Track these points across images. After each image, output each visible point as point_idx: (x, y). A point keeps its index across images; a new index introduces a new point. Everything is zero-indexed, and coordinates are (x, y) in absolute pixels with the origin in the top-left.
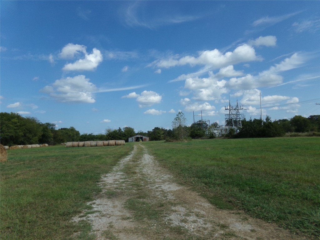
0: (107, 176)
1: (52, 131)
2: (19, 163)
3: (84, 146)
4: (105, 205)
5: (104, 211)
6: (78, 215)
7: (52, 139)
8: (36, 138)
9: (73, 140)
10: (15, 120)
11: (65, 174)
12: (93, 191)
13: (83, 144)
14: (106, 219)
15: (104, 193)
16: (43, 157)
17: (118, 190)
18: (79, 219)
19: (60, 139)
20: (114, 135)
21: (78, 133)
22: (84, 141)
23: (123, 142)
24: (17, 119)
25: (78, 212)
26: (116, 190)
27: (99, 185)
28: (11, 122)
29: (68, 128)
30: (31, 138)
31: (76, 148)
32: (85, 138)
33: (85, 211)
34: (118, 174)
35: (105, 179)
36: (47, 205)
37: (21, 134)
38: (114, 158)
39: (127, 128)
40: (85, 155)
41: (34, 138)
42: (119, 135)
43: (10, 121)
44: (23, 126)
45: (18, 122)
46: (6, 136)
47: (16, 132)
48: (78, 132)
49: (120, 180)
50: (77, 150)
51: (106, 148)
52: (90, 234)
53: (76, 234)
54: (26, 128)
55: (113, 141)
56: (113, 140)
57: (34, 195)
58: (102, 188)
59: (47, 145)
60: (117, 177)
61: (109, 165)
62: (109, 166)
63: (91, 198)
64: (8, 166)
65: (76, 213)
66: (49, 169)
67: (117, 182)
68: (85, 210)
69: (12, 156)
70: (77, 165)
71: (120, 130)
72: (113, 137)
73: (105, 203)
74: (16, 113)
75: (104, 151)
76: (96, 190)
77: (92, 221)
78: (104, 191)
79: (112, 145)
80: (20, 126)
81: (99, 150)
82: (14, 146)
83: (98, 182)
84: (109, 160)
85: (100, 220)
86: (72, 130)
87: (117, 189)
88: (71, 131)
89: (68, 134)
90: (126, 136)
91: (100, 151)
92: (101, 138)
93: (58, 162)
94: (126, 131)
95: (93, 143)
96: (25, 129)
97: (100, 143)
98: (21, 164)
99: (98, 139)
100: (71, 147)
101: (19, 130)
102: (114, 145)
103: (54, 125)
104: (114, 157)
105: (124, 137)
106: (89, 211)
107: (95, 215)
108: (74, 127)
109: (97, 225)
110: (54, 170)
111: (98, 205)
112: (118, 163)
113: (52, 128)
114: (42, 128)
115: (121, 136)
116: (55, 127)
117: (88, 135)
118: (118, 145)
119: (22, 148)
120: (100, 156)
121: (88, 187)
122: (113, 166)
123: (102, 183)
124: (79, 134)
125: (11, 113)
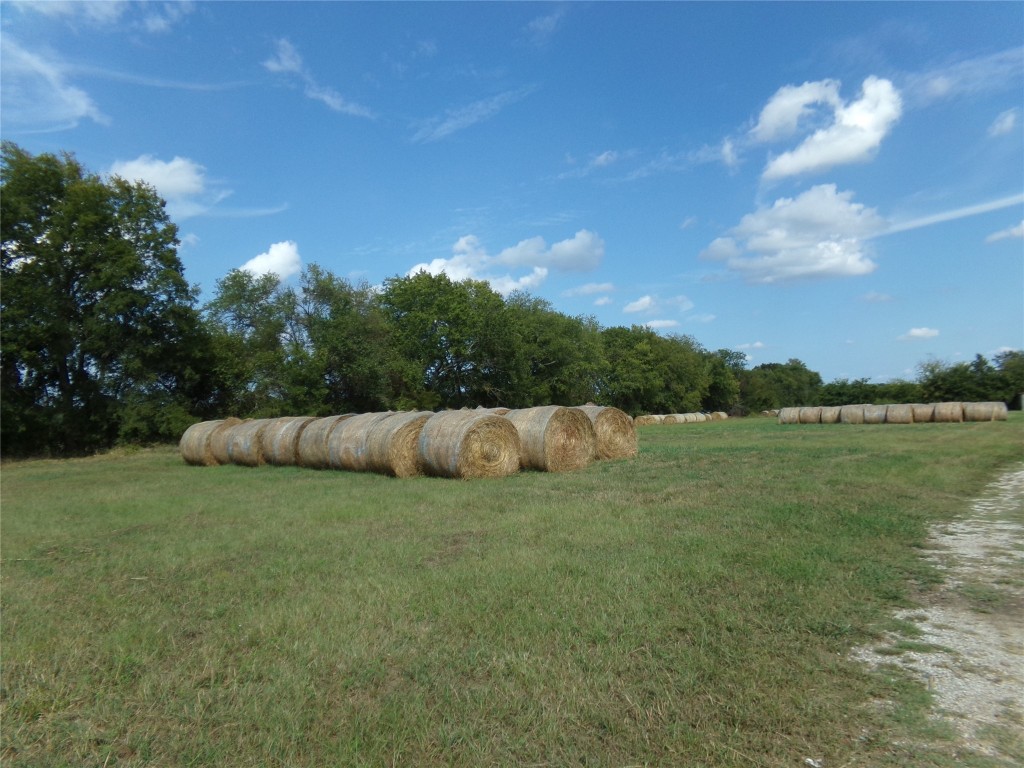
0: (950, 528)
1: (736, 374)
2: (667, 464)
3: (838, 420)
4: (967, 632)
5: (969, 654)
6: (872, 643)
7: (736, 396)
8: (695, 396)
9: (799, 402)
10: (643, 346)
11: (798, 505)
12: (906, 574)
13: (837, 413)
14: (986, 686)
15: (954, 591)
16: (721, 449)
17: (1011, 588)
18: (879, 657)
19: (759, 399)
20: (955, 383)
21: (814, 379)
22: (838, 404)
23: (998, 408)
24: (647, 344)
25: (871, 635)
26: (1003, 587)
27: (929, 559)
28: (634, 352)
29: (783, 363)
30: (682, 395)
31: (814, 427)
32: (839, 394)
33: (893, 637)
34: (998, 527)
35: (947, 540)
36: (768, 592)
37: (659, 382)
38: (968, 467)
39: (1012, 355)
40: (852, 451)
41: (690, 395)
42: (979, 385)
43: (632, 348)
44: (662, 360)
45: (651, 352)
46: (624, 390)
47: (646, 378)
48: (817, 374)
49: (1012, 552)
50: (818, 433)
51: (926, 429)
52: (930, 718)
53: (879, 702)
54: (668, 366)
55: (951, 404)
56: (952, 400)
57: (724, 555)
58: (941, 571)
59: (723, 415)
60: (999, 539)
61: (951, 493)
62: (954, 496)
63: (906, 597)
64: (642, 471)
65: (862, 635)
66: (748, 486)
67: (1003, 559)
68: (893, 633)
69: (646, 444)
70: (832, 483)
71: (980, 362)
72: (948, 391)
73: (966, 627)
74: (644, 327)
75: (917, 441)
76: (920, 573)
77: (928, 676)
78: (951, 584)
79: (947, 421)
80: (657, 361)
81: (901, 437)
82: (645, 417)
83: (919, 546)
84: (948, 475)
85: (959, 682)
86: (796, 368)
87: (1007, 583)
88: (791, 373)
89: (784, 382)
90: (1008, 385)
91: (904, 440)
92: (900, 393)
93: (767, 468)
94: (1006, 368)
95: (874, 411)
96: (667, 369)
97: (900, 411)
98: (670, 467)
99: (889, 398)
100: (796, 423)
101: (654, 372)
102: (957, 421)
103: (740, 356)
104: (969, 464)
105: (999, 388)
106: (908, 640)
107: (933, 658)
108: (800, 359)
109: (950, 696)
110: (761, 492)
111: (940, 627)
112: (990, 488)
113: (736, 365)
114: (709, 366)
115: (984, 385)
116: (745, 362)
117: (850, 383)
118: (974, 420)
119: (663, 423)
120: (910, 458)
121: (884, 557)
122: (969, 495)
123: (936, 552)
124: (820, 381)
125: (633, 326)
